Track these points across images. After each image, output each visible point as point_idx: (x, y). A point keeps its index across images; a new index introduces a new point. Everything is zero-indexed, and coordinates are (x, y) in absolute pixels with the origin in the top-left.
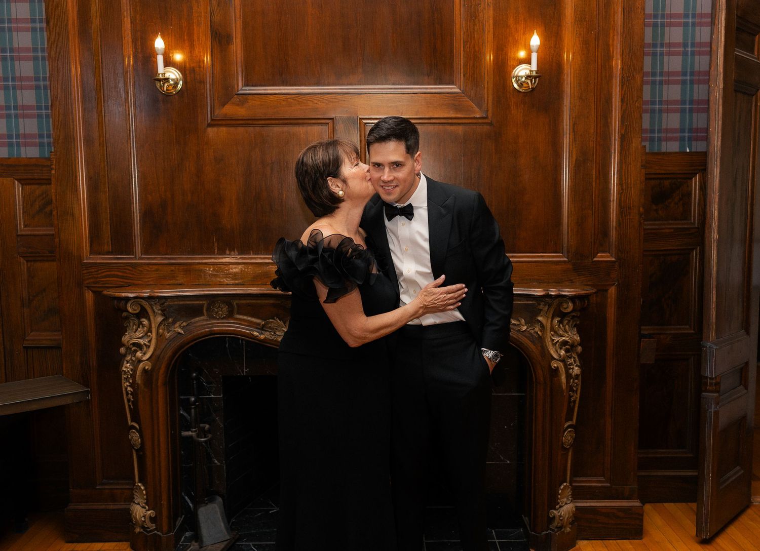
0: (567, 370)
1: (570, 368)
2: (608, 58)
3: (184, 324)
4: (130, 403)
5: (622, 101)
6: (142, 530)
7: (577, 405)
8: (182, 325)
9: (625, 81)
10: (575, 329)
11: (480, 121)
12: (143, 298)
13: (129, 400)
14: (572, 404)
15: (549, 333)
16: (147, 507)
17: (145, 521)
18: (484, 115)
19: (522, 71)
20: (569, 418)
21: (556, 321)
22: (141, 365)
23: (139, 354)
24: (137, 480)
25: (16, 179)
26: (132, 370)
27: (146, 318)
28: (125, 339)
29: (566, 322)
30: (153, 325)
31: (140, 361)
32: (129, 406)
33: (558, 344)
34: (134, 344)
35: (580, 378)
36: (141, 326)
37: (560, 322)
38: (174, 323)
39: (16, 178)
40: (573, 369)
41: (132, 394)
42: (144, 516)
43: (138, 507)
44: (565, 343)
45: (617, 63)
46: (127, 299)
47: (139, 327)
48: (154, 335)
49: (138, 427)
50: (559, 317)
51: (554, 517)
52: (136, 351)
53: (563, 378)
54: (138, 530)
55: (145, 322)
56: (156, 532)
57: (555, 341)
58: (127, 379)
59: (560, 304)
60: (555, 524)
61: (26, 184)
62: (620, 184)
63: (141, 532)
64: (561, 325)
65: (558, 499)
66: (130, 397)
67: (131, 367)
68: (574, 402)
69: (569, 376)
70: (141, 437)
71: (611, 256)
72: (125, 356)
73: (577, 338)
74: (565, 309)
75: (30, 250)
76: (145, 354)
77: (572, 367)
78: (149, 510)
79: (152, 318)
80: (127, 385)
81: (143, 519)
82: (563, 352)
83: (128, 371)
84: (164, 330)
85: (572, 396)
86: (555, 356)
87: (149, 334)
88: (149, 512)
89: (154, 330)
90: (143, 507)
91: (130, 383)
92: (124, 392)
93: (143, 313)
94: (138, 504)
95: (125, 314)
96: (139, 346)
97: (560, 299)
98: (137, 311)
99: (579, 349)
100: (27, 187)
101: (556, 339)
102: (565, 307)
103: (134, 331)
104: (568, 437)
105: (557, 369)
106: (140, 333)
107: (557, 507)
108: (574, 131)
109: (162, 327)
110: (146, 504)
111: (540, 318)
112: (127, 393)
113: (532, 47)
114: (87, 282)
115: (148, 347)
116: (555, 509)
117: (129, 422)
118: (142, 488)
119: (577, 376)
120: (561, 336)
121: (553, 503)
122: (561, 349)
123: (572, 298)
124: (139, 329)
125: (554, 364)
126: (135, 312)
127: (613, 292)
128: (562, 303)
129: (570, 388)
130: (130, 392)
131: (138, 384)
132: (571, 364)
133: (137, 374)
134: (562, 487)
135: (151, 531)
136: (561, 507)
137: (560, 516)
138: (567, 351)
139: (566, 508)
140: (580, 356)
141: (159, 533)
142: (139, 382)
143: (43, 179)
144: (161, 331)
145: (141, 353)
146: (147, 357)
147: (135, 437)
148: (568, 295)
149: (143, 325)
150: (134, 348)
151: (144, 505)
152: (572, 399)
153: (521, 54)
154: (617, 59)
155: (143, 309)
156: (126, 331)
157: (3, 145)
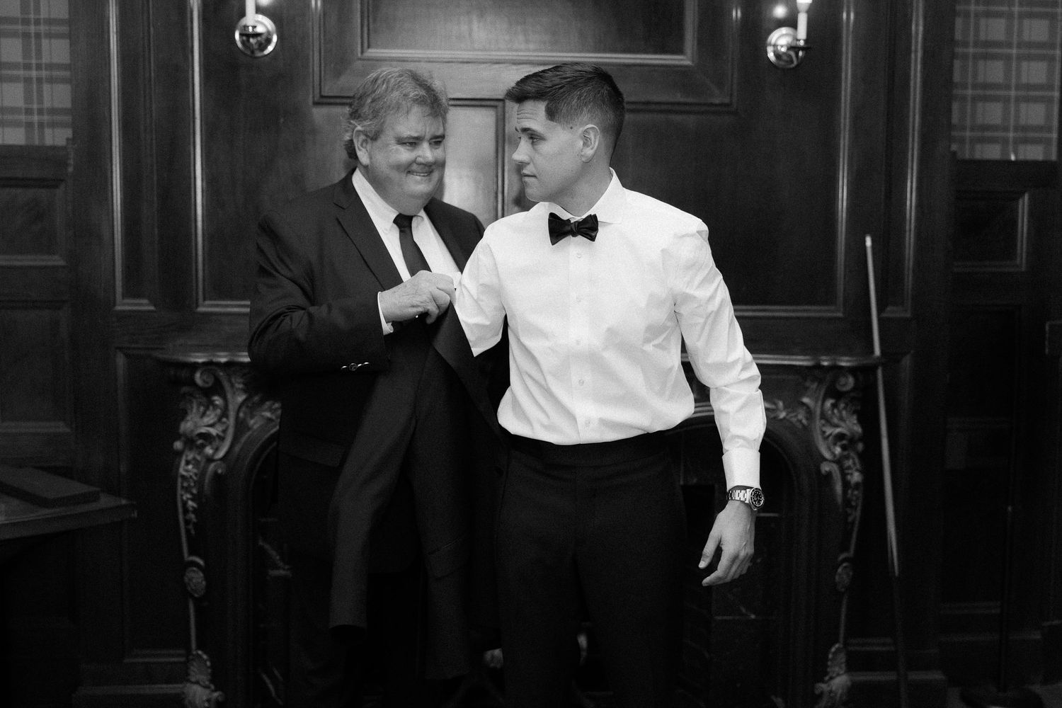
0: (844, 475)
1: (848, 474)
4: (191, 527)
5: (925, 85)
7: (856, 529)
8: (273, 407)
9: (927, 56)
10: (855, 417)
11: (721, 109)
12: (218, 364)
13: (187, 522)
14: (849, 527)
15: (818, 423)
16: (213, 687)
18: (727, 101)
19: (780, 40)
20: (845, 548)
21: (829, 403)
22: (212, 466)
23: (209, 450)
24: (194, 645)
26: (196, 475)
27: (219, 395)
28: (186, 426)
29: (842, 405)
30: (231, 407)
31: (210, 460)
32: (188, 531)
33: (831, 438)
34: (201, 435)
35: (861, 487)
36: (211, 407)
37: (834, 406)
38: (262, 402)
40: (852, 474)
41: (195, 511)
42: (208, 701)
43: (195, 687)
44: (840, 437)
46: (195, 366)
47: (207, 408)
48: (232, 421)
49: (201, 562)
50: (832, 397)
51: (822, 694)
52: (203, 446)
53: (839, 488)
55: (218, 400)
57: (827, 434)
58: (187, 489)
59: (834, 381)
60: (823, 703)
62: (920, 205)
64: (836, 411)
65: (828, 667)
66: (192, 516)
67: (195, 471)
68: (853, 523)
69: (846, 484)
70: (206, 578)
71: (906, 311)
72: (179, 454)
73: (858, 429)
74: (844, 385)
76: (217, 450)
77: (850, 471)
78: (215, 691)
79: (229, 396)
80: (188, 499)
81: (206, 705)
82: (838, 450)
83: (191, 477)
84: (245, 413)
85: (850, 515)
86: (827, 455)
87: (224, 420)
88: (216, 694)
89: (232, 414)
90: (206, 687)
91: (192, 494)
92: (180, 510)
93: (217, 388)
94: (197, 683)
95: (185, 389)
96: (207, 437)
97: (835, 371)
98: (210, 384)
99: (860, 446)
101: (829, 430)
102: (843, 383)
103: (201, 413)
104: (843, 575)
105: (829, 474)
106: (211, 418)
107: (827, 678)
109: (244, 409)
110: (211, 682)
111: (806, 400)
112: (186, 511)
113: (799, 6)
114: (119, 340)
115: (222, 439)
116: (823, 682)
117: (186, 554)
118: (205, 657)
119: (857, 485)
120: (837, 426)
121: (821, 673)
122: (835, 444)
123: (852, 371)
124: (208, 413)
125: (825, 468)
126: (207, 386)
127: (908, 362)
128: (838, 377)
129: (847, 502)
130: (191, 509)
131: (207, 496)
132: (849, 468)
133: (207, 481)
134: (833, 650)
136: (831, 678)
137: (831, 692)
138: (844, 448)
139: (839, 682)
140: (861, 456)
142: (209, 493)
143: (31, 179)
144: (241, 415)
145: (212, 448)
146: (221, 454)
147: (196, 579)
148: (849, 367)
149: (215, 407)
150: (200, 442)
151: (207, 683)
152: (850, 519)
153: (780, 11)
154: (917, 25)
155: (218, 382)
156: (183, 415)
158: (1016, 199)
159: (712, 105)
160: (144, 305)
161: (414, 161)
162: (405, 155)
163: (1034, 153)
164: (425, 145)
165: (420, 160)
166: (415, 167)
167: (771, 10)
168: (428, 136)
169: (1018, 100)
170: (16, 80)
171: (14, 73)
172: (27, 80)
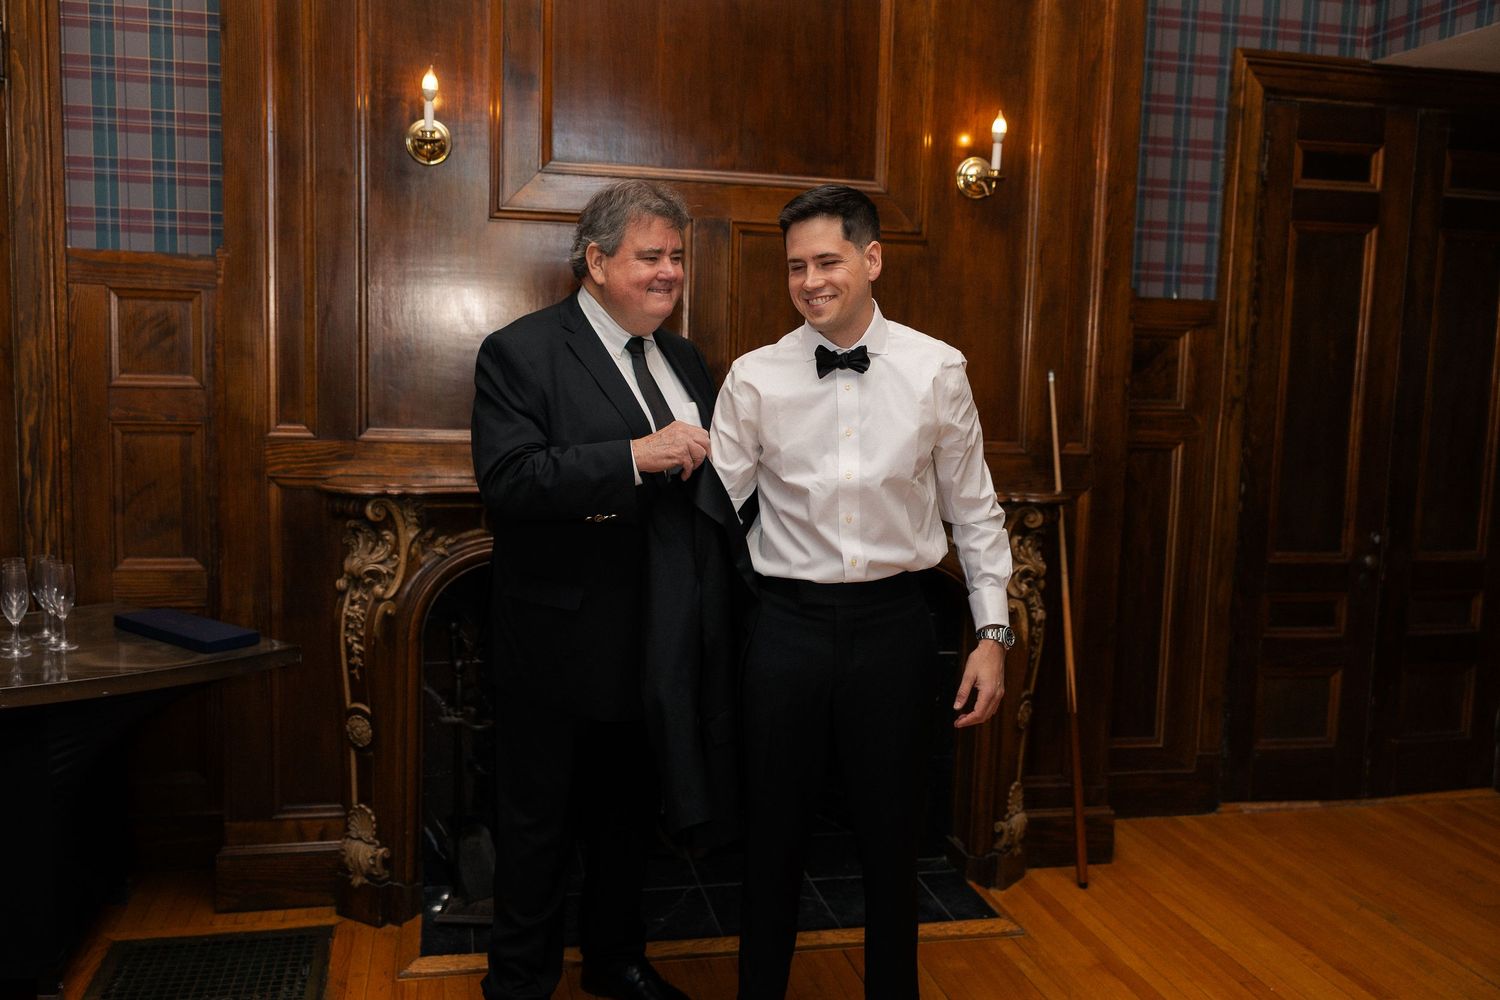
0: (1029, 612)
1: (1033, 611)
2: (1090, 158)
3: (450, 541)
4: (355, 671)
5: (1108, 221)
6: (366, 881)
7: (1037, 666)
8: (447, 542)
9: (1113, 192)
10: (1039, 553)
11: (910, 238)
12: (391, 496)
13: (351, 667)
14: (1031, 664)
16: (378, 842)
17: (374, 866)
18: (917, 230)
19: (970, 169)
20: (1026, 686)
22: (381, 607)
23: (378, 589)
24: (355, 798)
25: (111, 288)
26: (363, 615)
27: (390, 530)
28: (353, 563)
29: (1028, 542)
30: (402, 542)
31: (379, 600)
32: (352, 677)
34: (370, 573)
35: (1043, 624)
36: (380, 543)
37: (1021, 542)
38: (433, 539)
39: (112, 286)
40: (1036, 612)
41: (361, 655)
42: (373, 858)
43: (357, 844)
44: (1027, 573)
45: (1102, 163)
46: (364, 499)
47: (376, 544)
48: (403, 558)
49: (367, 710)
50: (1019, 534)
51: (1002, 832)
52: (371, 585)
53: (1026, 625)
54: (357, 881)
55: (389, 536)
56: (390, 882)
58: (354, 632)
59: (1023, 518)
60: (1003, 841)
61: (128, 298)
62: (1101, 342)
63: (366, 884)
64: (1022, 548)
65: (1008, 804)
66: (357, 660)
67: (362, 611)
68: (1035, 659)
69: (1031, 622)
70: (373, 726)
71: (1085, 448)
72: (343, 593)
73: (1042, 566)
74: (1032, 522)
75: (132, 414)
76: (387, 588)
77: (1034, 608)
78: (381, 847)
79: (401, 530)
80: (354, 641)
81: (371, 862)
82: (1024, 587)
83: (358, 617)
84: (417, 549)
85: (1033, 653)
87: (395, 556)
88: (381, 851)
89: (403, 551)
90: (370, 843)
91: (358, 636)
92: (343, 653)
93: (389, 522)
94: (359, 839)
95: (351, 523)
96: (375, 575)
97: (1023, 508)
98: (382, 518)
99: (1042, 584)
100: (130, 304)
102: (1032, 519)
103: (369, 550)
104: (1025, 712)
106: (381, 553)
107: (1007, 816)
108: (1041, 262)
109: (416, 544)
110: (376, 837)
112: (350, 654)
113: (994, 135)
114: (273, 469)
115: (392, 577)
116: (1004, 821)
117: (348, 702)
118: (369, 811)
119: (1041, 622)
121: (1000, 812)
122: (1021, 582)
123: (1040, 507)
124: (377, 548)
126: (378, 519)
127: (1086, 499)
128: (1026, 514)
129: (1032, 640)
130: (356, 652)
131: (375, 638)
132: (1033, 605)
133: (376, 622)
134: (1013, 788)
135: (384, 882)
136: (1011, 816)
137: (1011, 830)
138: (1029, 584)
139: (1017, 820)
140: (1043, 593)
141: (397, 884)
142: (378, 635)
143: (162, 290)
144: (413, 550)
145: (382, 587)
146: (391, 593)
147: (361, 728)
148: (1035, 503)
149: (385, 542)
150: (368, 580)
151: (371, 839)
152: (1033, 656)
153: (965, 140)
154: (1102, 160)
155: (389, 516)
156: (347, 551)
157: (88, 227)
158: (1178, 338)
159: (903, 233)
160: (300, 431)
161: (656, 278)
162: (644, 271)
163: (1195, 292)
164: (667, 260)
165: (661, 276)
166: (656, 284)
167: (956, 138)
168: (669, 251)
169: (1181, 238)
170: (145, 180)
171: (142, 173)
172: (158, 181)
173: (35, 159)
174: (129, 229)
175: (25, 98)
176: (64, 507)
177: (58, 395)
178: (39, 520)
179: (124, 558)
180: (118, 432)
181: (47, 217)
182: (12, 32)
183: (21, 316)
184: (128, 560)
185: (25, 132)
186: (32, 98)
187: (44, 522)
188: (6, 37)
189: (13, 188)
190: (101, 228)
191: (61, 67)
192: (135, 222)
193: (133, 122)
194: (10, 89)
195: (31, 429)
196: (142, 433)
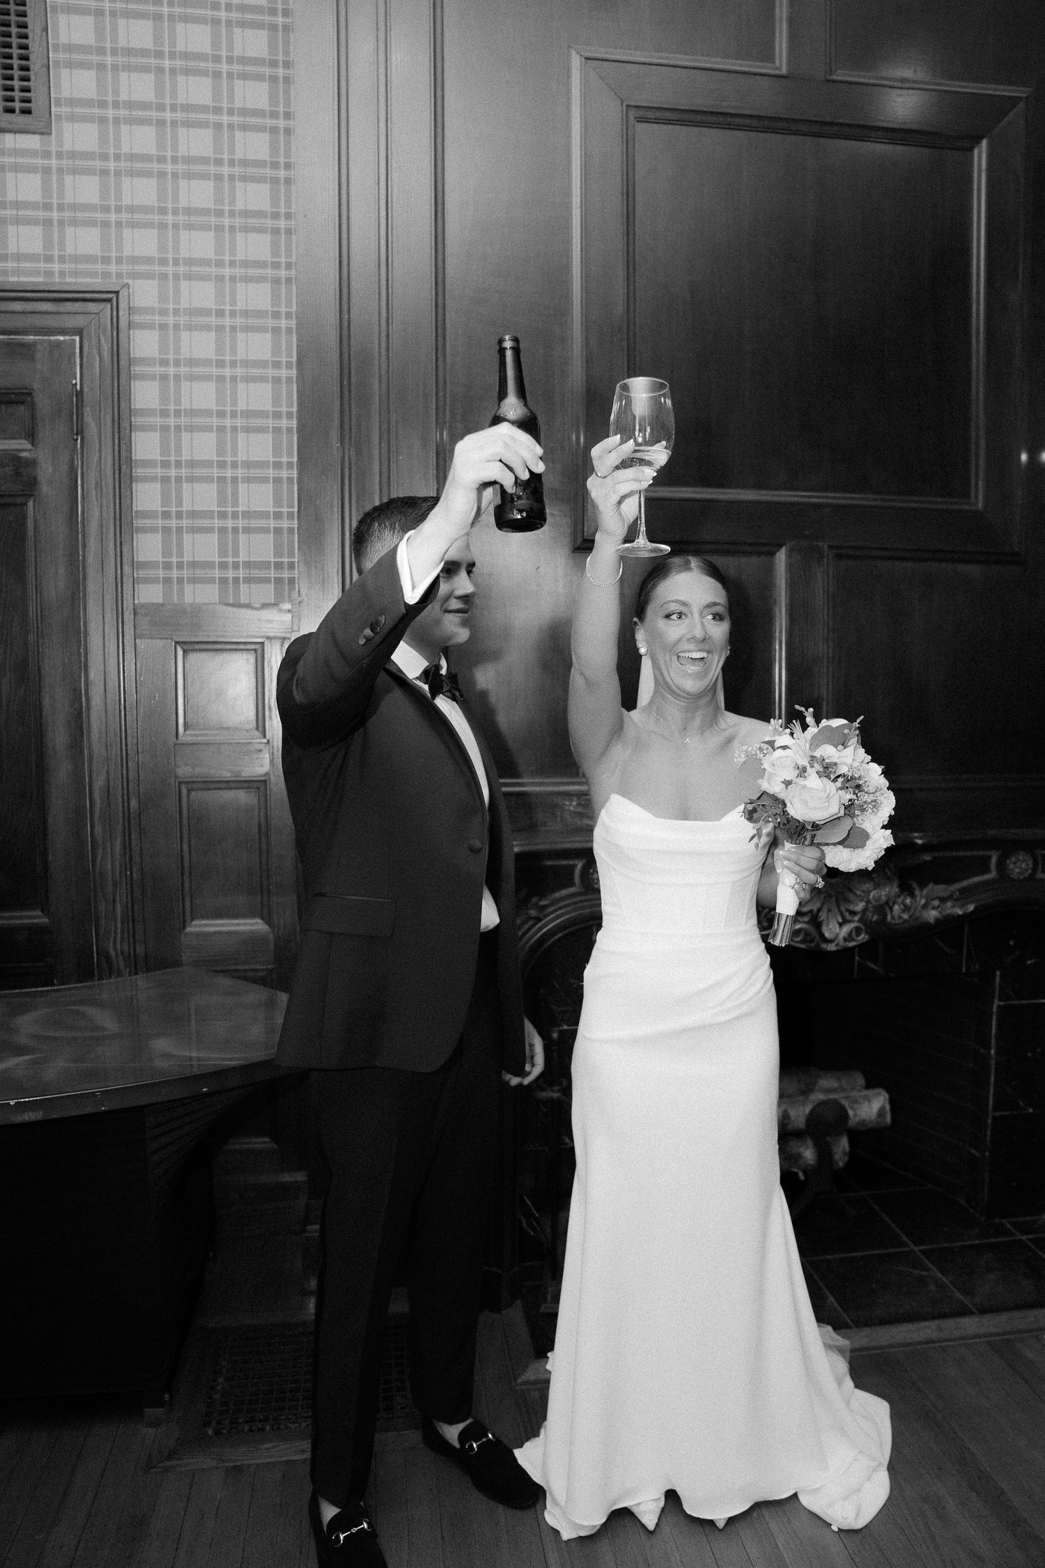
3: (541, 903)
8: (539, 904)
25: (177, 642)
39: (178, 640)
75: (198, 771)
157: (155, 580)
170: (209, 530)
171: (205, 523)
172: (222, 530)
173: (104, 514)
174: (194, 581)
175: (97, 455)
176: (134, 868)
177: (127, 754)
178: (110, 884)
179: (192, 920)
180: (184, 791)
181: (116, 572)
182: (86, 389)
183: (92, 675)
184: (194, 922)
185: (96, 489)
186: (103, 454)
187: (115, 885)
188: (80, 394)
189: (84, 546)
190: (168, 581)
191: (131, 422)
192: (200, 573)
193: (198, 472)
194: (82, 447)
195: (100, 789)
196: (209, 789)
